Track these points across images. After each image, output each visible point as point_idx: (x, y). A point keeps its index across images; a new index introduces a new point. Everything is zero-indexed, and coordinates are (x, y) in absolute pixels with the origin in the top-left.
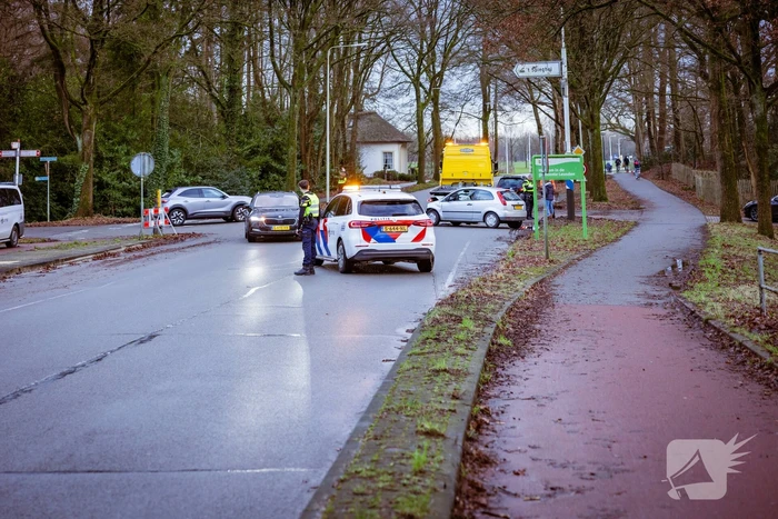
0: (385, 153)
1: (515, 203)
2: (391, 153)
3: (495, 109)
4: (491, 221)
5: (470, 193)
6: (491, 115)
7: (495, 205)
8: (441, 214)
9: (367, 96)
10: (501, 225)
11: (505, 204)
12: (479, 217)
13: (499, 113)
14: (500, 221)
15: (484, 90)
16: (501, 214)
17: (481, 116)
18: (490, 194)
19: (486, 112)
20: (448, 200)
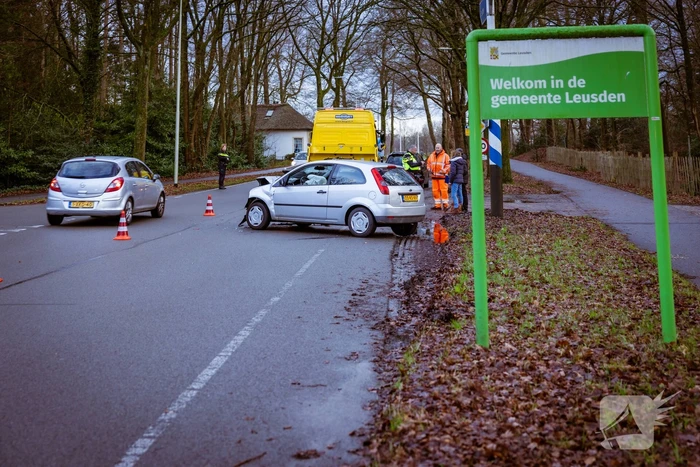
0: (295, 139)
1: (406, 189)
2: (301, 139)
3: (392, 106)
4: (360, 223)
5: (327, 171)
6: (389, 110)
7: (368, 194)
8: (272, 208)
9: (290, 96)
10: (379, 230)
11: (386, 192)
12: (338, 216)
13: (395, 110)
14: (375, 222)
15: (383, 90)
16: (378, 210)
17: (380, 111)
18: (360, 174)
19: (384, 108)
20: (285, 184)
